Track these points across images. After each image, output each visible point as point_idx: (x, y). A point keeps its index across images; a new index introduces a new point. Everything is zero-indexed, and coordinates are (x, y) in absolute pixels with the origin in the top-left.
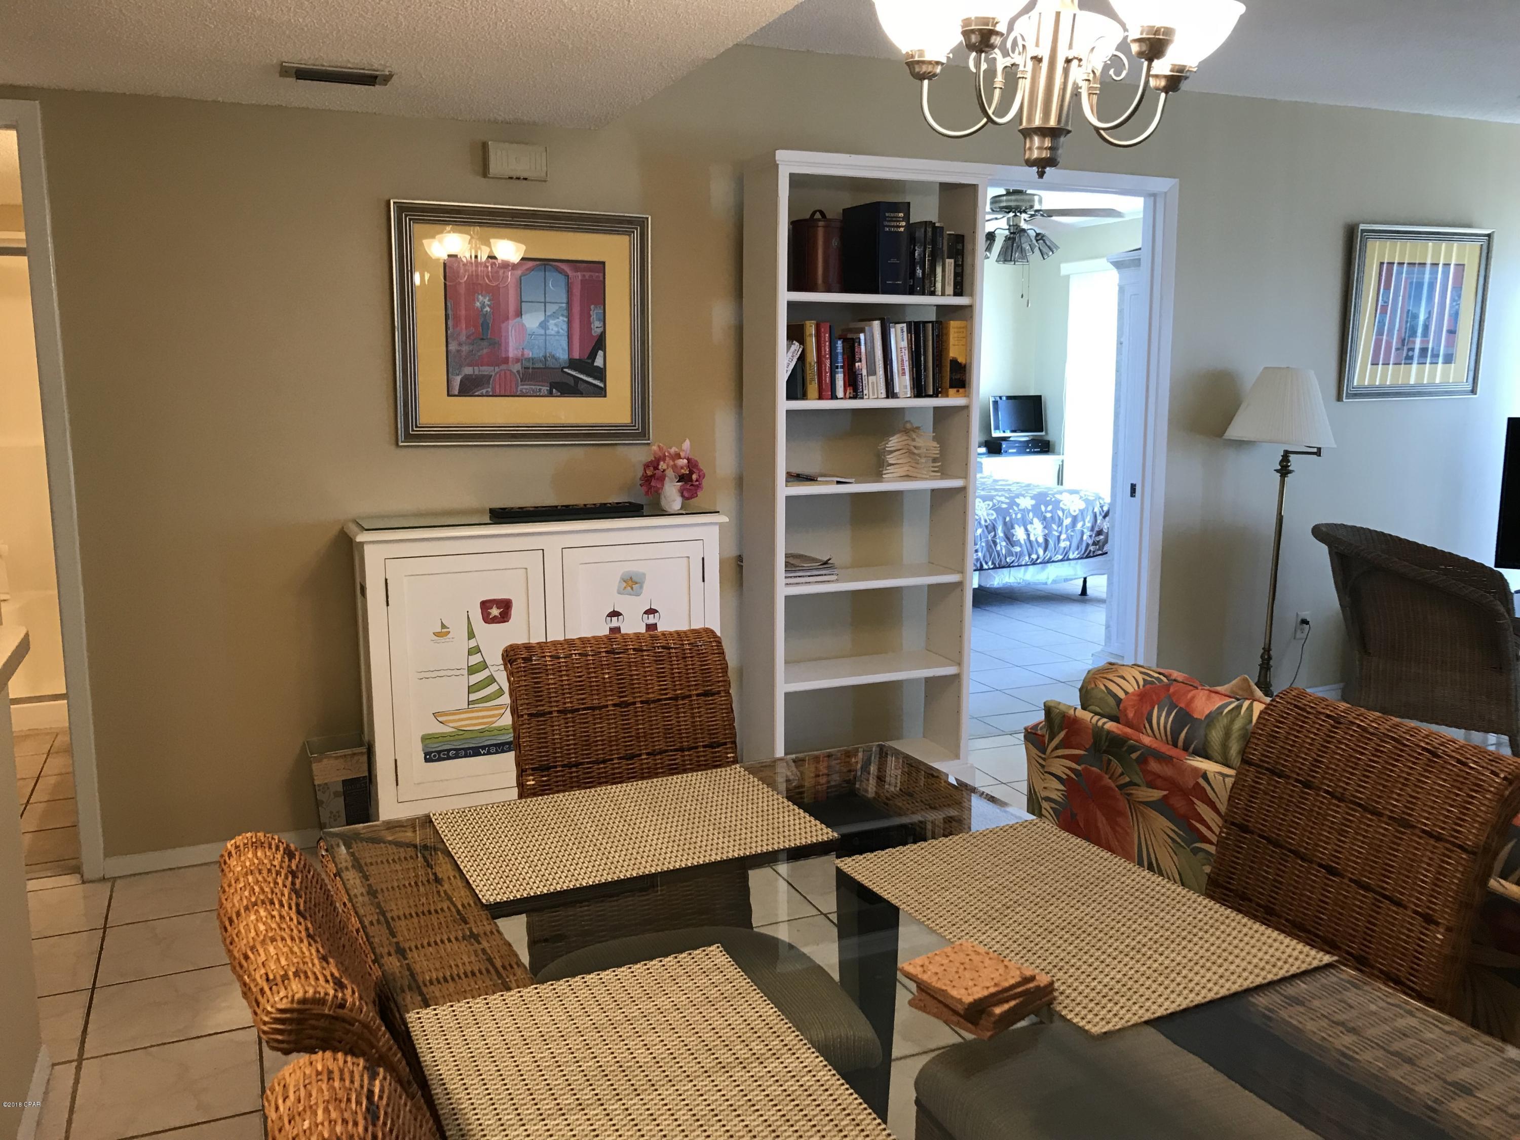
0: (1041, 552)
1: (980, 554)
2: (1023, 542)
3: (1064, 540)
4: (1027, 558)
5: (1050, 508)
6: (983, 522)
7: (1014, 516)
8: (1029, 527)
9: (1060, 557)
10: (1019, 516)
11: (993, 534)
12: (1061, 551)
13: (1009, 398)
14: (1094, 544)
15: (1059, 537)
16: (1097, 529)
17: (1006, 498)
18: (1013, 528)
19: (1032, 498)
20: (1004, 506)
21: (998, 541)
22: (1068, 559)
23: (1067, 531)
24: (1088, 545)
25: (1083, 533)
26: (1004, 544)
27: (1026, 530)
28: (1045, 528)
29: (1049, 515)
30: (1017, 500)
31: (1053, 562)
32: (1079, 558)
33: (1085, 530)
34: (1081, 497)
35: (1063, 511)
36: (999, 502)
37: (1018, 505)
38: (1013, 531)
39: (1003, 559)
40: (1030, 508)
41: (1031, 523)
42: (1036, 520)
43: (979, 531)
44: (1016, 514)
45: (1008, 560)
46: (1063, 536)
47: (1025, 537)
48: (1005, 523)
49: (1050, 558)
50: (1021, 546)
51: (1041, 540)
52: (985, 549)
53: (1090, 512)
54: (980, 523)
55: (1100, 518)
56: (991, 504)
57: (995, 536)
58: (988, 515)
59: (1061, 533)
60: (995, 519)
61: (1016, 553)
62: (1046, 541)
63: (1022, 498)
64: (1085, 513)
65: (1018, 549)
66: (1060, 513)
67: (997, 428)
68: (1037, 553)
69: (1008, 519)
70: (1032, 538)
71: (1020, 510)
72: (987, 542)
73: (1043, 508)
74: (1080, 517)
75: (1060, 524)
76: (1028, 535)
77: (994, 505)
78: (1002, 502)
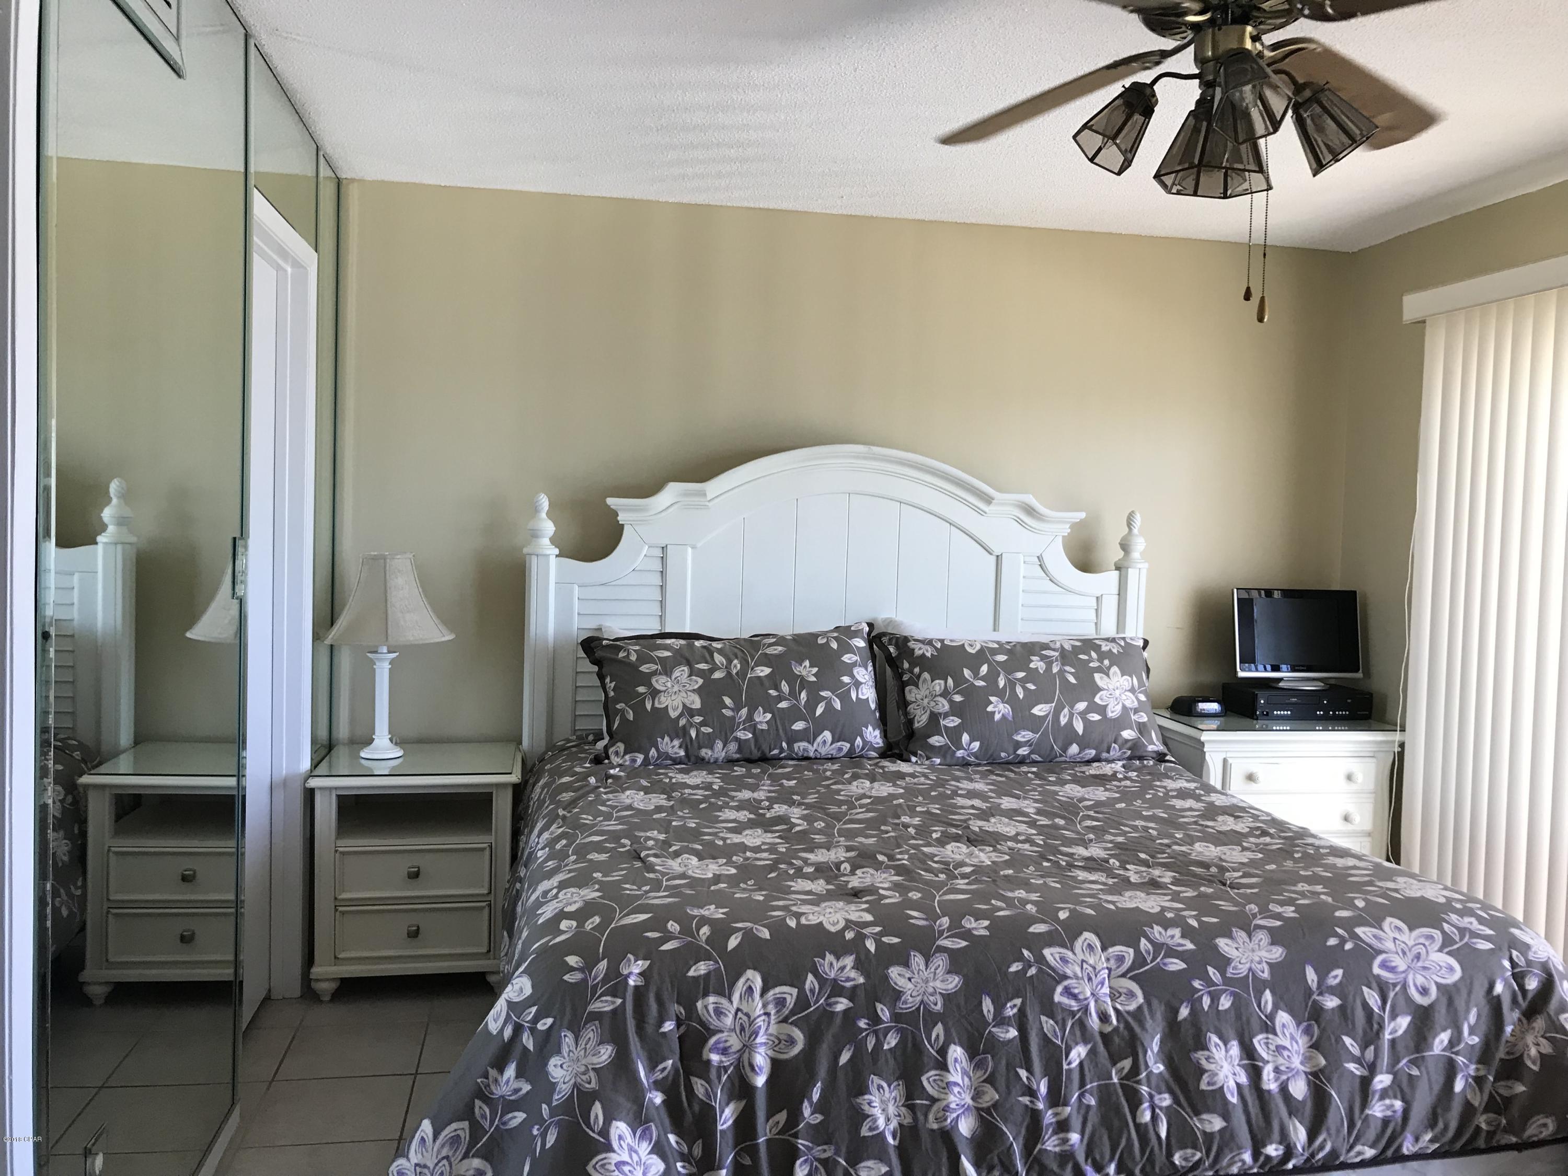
0: (1300, 1134)
1: (1075, 1137)
2: (1234, 1099)
3: (1384, 1094)
4: (1247, 1157)
5: (1336, 976)
6: (1094, 1022)
7: (1206, 1002)
8: (1258, 1042)
9: (1370, 1153)
10: (1225, 1003)
11: (1127, 1064)
12: (1371, 1134)
13: (1287, 593)
14: (1492, 1106)
15: (1365, 1083)
16: (1501, 1054)
17: (1187, 932)
18: (1202, 1045)
19: (1276, 938)
20: (1176, 965)
21: (1144, 1089)
22: (1400, 1158)
23: (1395, 1059)
24: (1468, 1110)
25: (1451, 1070)
26: (1165, 1100)
27: (1249, 1052)
28: (1315, 1046)
29: (1331, 1002)
30: (1223, 944)
31: (1344, 1166)
32: (1435, 1155)
33: (1460, 1059)
34: (1447, 941)
35: (1383, 989)
36: (1158, 947)
37: (1223, 963)
38: (1200, 1055)
39: (1160, 1158)
40: (1266, 975)
41: (1269, 1028)
42: (1283, 1017)
43: (1079, 1053)
44: (1215, 998)
45: (1177, 1159)
46: (1382, 1080)
47: (1243, 1079)
48: (1173, 1028)
49: (1334, 1154)
50: (1226, 1116)
51: (1299, 1089)
52: (1093, 1118)
53: (1479, 992)
54: (1082, 1025)
55: (1511, 1017)
56: (1129, 954)
57: (1135, 1070)
58: (1114, 995)
59: (1372, 1069)
60: (1138, 1014)
61: (1209, 1137)
62: (1319, 1096)
63: (1241, 935)
64: (1460, 1003)
65: (1216, 1123)
66: (1372, 998)
67: (1249, 659)
68: (1285, 1139)
69: (1184, 1012)
70: (1270, 1083)
71: (1227, 981)
72: (1105, 1094)
73: (1311, 976)
74: (1441, 1015)
75: (1371, 1036)
76: (1255, 1073)
77: (1140, 960)
78: (1172, 953)
